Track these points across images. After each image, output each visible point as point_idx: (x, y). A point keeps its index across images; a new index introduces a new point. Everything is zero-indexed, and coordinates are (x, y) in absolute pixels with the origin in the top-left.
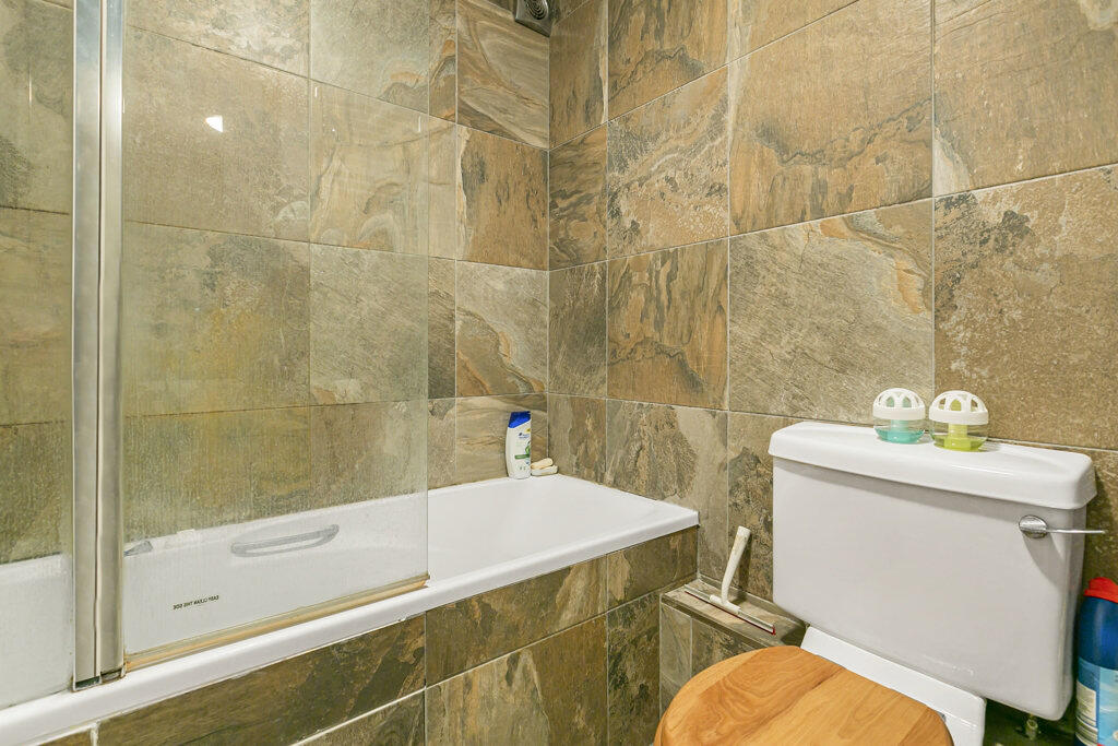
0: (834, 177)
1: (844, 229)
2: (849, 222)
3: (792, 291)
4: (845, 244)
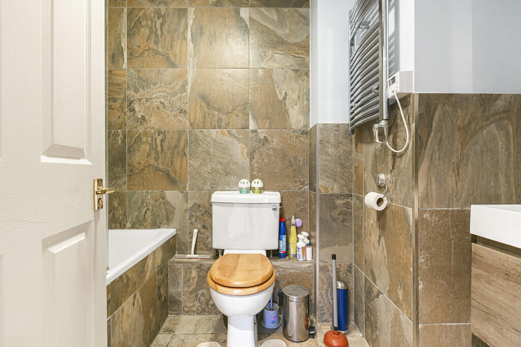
0: (224, 117)
1: (227, 134)
2: (229, 132)
3: (211, 151)
4: (227, 138)
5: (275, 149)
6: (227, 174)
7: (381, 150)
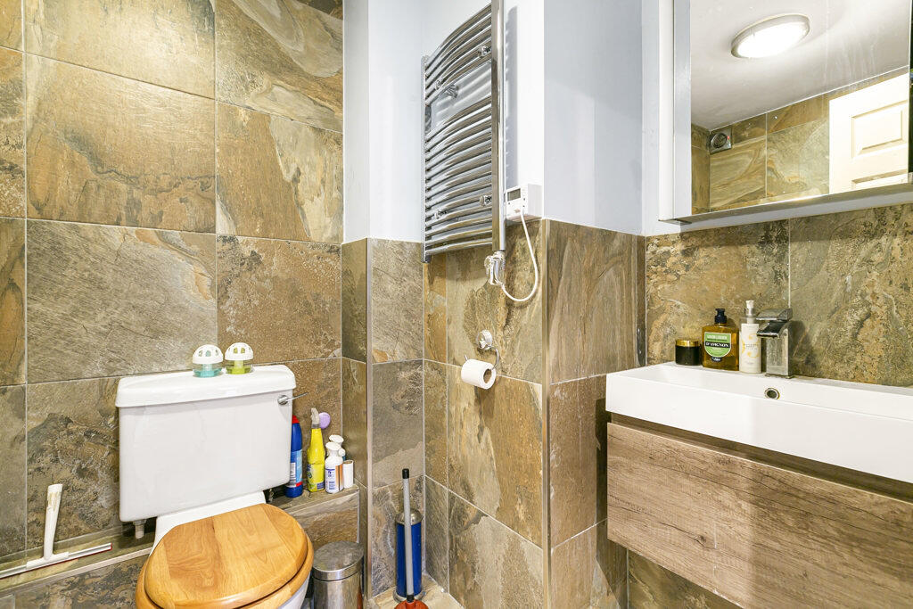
0: (147, 200)
1: (156, 239)
2: (160, 235)
3: (108, 278)
4: (157, 250)
5: (275, 280)
6: (156, 334)
7: (483, 294)
